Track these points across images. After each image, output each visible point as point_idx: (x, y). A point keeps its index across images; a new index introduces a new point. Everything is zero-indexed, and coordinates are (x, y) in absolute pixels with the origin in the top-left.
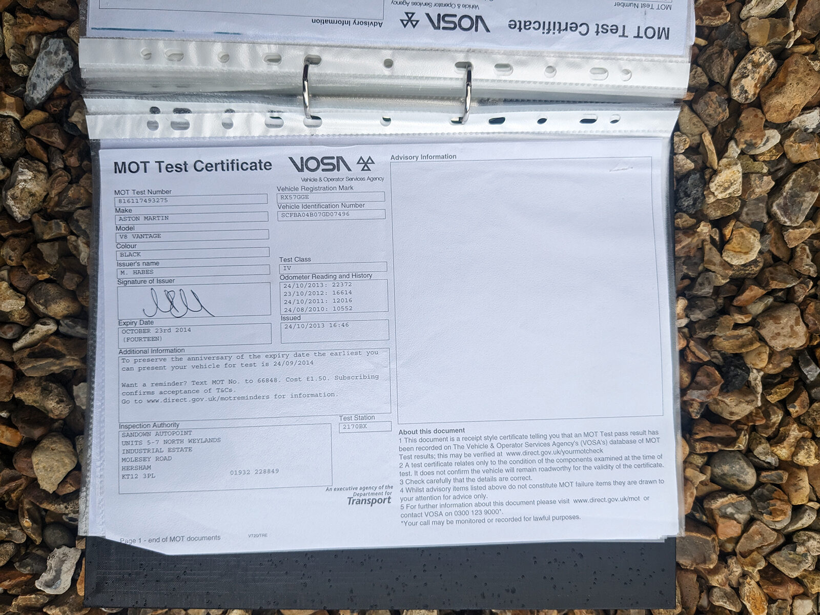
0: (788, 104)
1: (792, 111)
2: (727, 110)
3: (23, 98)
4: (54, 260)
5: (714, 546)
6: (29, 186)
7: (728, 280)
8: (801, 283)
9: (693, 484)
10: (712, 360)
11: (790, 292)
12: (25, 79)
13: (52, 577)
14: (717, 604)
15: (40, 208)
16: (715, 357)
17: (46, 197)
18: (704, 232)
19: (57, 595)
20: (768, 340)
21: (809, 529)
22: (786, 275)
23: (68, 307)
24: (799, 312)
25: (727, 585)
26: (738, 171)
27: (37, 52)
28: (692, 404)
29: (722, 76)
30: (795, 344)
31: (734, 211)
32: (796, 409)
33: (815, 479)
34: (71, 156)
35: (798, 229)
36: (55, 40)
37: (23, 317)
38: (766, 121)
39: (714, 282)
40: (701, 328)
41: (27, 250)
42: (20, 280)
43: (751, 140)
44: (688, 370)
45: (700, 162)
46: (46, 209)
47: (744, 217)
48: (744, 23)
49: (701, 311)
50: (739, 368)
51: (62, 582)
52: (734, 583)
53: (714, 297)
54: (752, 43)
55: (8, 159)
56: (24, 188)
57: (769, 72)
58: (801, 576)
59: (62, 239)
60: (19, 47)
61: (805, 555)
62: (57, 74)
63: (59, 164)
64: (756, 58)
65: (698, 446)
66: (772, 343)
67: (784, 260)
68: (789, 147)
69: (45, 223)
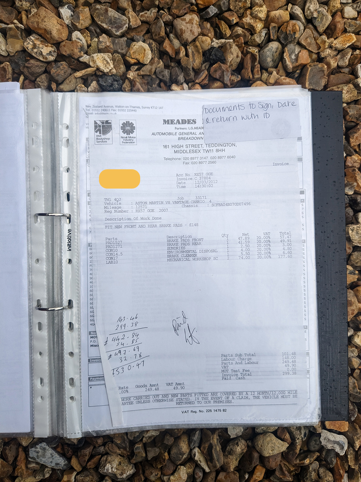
0: (57, 27)
1: (61, 25)
2: (62, 63)
3: (64, 470)
4: (157, 450)
5: (314, 65)
6: (115, 466)
7: (161, 60)
8: (161, 18)
9: (278, 79)
10: (207, 68)
11: (166, 24)
12: (53, 470)
13: (338, 446)
14: (347, 63)
15: (128, 459)
16: (205, 67)
17: (121, 456)
18: (133, 75)
19: (348, 443)
20: (194, 37)
21: (303, 10)
22: (157, 26)
23: (184, 441)
24: (178, 19)
25: (336, 57)
26: (97, 56)
27: (37, 463)
28: (232, 80)
29: (41, 66)
30: (196, 20)
31: (120, 57)
32: (235, 19)
33: (274, 7)
34: (97, 442)
35: (130, 19)
36: (30, 453)
37: (190, 466)
38: (67, 40)
39: (162, 69)
40: (189, 76)
41: (152, 465)
42: (169, 469)
43: (78, 49)
44: (213, 83)
45: (92, 78)
46: (128, 455)
47: (124, 51)
48: (10, 54)
49: (179, 76)
50: (211, 54)
51: (341, 440)
52: (335, 53)
53: (171, 68)
54: (22, 49)
55: (99, 478)
56: (116, 469)
57: (38, 39)
58: (331, 13)
59: (145, 446)
60: (34, 473)
61: (319, 12)
62: (50, 451)
63: (102, 449)
64: (30, 47)
65: (256, 76)
66: (196, 34)
67: (148, 27)
68: (82, 26)
69: (136, 456)
